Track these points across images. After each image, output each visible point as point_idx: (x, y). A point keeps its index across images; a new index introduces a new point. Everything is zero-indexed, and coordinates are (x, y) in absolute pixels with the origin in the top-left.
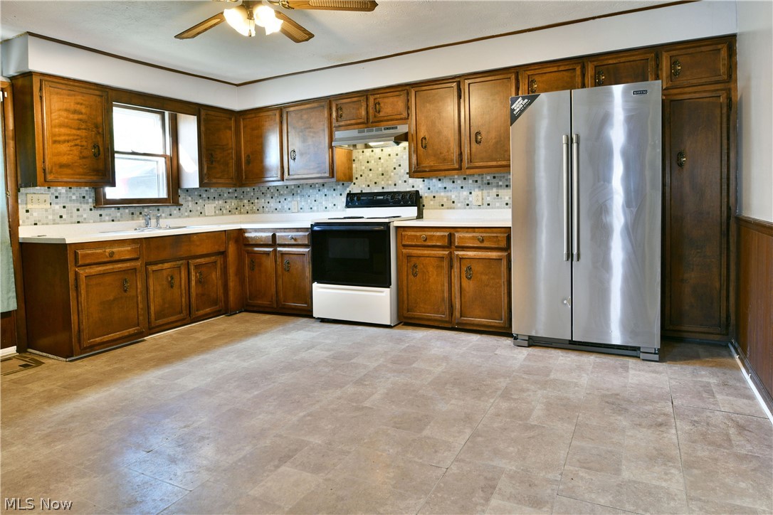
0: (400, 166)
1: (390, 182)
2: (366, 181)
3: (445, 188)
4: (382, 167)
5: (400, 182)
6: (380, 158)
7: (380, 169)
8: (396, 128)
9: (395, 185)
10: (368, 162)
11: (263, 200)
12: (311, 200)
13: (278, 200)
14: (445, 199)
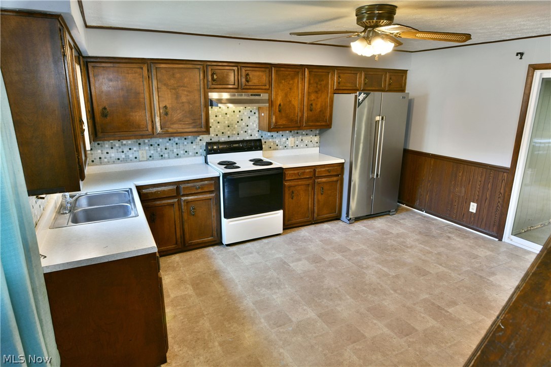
0: (242, 120)
1: (234, 132)
2: (215, 131)
3: (272, 136)
4: (228, 120)
5: (242, 132)
6: (226, 114)
7: (226, 122)
8: (260, 95)
9: (238, 134)
10: (216, 116)
11: (99, 151)
12: (161, 149)
13: (120, 150)
14: (272, 144)
